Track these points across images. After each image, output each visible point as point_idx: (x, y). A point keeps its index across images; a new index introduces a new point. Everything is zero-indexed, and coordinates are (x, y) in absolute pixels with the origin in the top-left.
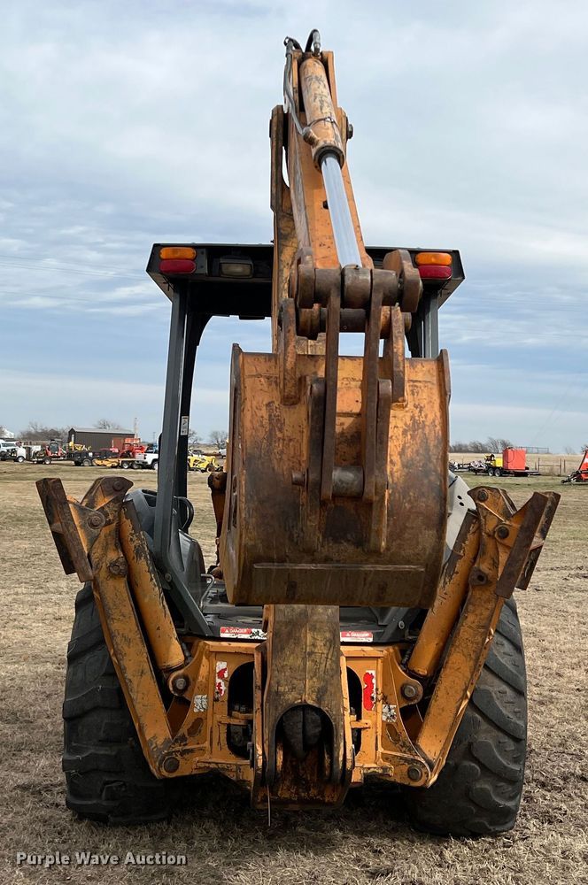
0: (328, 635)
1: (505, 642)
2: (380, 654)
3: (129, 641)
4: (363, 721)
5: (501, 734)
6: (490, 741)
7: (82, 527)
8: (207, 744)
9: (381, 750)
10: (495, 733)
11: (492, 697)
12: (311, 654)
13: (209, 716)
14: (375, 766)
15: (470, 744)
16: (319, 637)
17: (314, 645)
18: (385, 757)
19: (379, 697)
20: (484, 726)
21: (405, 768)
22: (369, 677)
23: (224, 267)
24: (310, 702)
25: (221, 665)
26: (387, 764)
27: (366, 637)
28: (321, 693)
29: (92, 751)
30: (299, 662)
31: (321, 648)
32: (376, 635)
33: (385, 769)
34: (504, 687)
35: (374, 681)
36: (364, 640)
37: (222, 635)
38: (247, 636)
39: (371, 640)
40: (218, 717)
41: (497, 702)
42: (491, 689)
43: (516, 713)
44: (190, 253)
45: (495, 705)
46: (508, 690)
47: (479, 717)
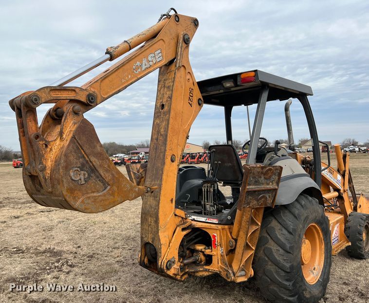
0: (155, 219)
1: (283, 229)
2: (217, 228)
4: (213, 252)
5: (277, 267)
6: (272, 270)
9: (220, 264)
10: (274, 267)
11: (272, 251)
12: (150, 225)
14: (217, 270)
15: (264, 269)
16: (152, 219)
17: (151, 222)
18: (221, 268)
19: (219, 244)
20: (270, 263)
22: (214, 236)
24: (150, 242)
28: (153, 239)
30: (147, 228)
32: (219, 221)
33: (220, 272)
34: (279, 248)
35: (216, 238)
36: (215, 222)
41: (275, 254)
42: (272, 248)
43: (285, 260)
46: (280, 249)
47: (267, 259)
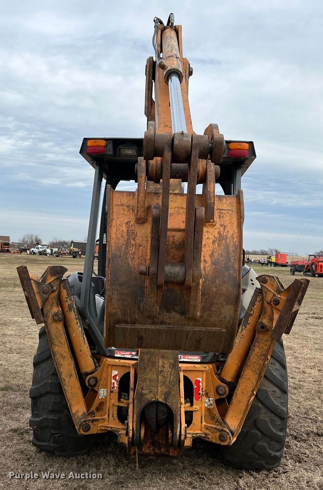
0: (172, 361)
1: (277, 363)
2: (204, 369)
3: (64, 358)
4: (194, 406)
5: (273, 415)
6: (267, 419)
7: (39, 293)
8: (106, 417)
9: (204, 423)
10: (270, 414)
11: (268, 394)
12: (161, 372)
13: (108, 401)
14: (200, 432)
15: (255, 421)
16: (166, 362)
17: (163, 367)
18: (207, 428)
19: (204, 393)
20: (264, 410)
21: (218, 434)
22: (198, 382)
23: (122, 151)
24: (160, 400)
25: (115, 373)
26: (207, 432)
27: (197, 359)
28: (167, 395)
29: (45, 416)
30: (154, 376)
31: (167, 368)
32: (203, 358)
33: (206, 434)
34: (275, 389)
35: (201, 384)
36: (196, 361)
37: (116, 355)
38: (129, 356)
39: (199, 360)
40: (112, 401)
41: (271, 397)
42: (267, 389)
43: (282, 403)
44: (103, 143)
45: (270, 399)
46: (277, 390)
47: (260, 405)
